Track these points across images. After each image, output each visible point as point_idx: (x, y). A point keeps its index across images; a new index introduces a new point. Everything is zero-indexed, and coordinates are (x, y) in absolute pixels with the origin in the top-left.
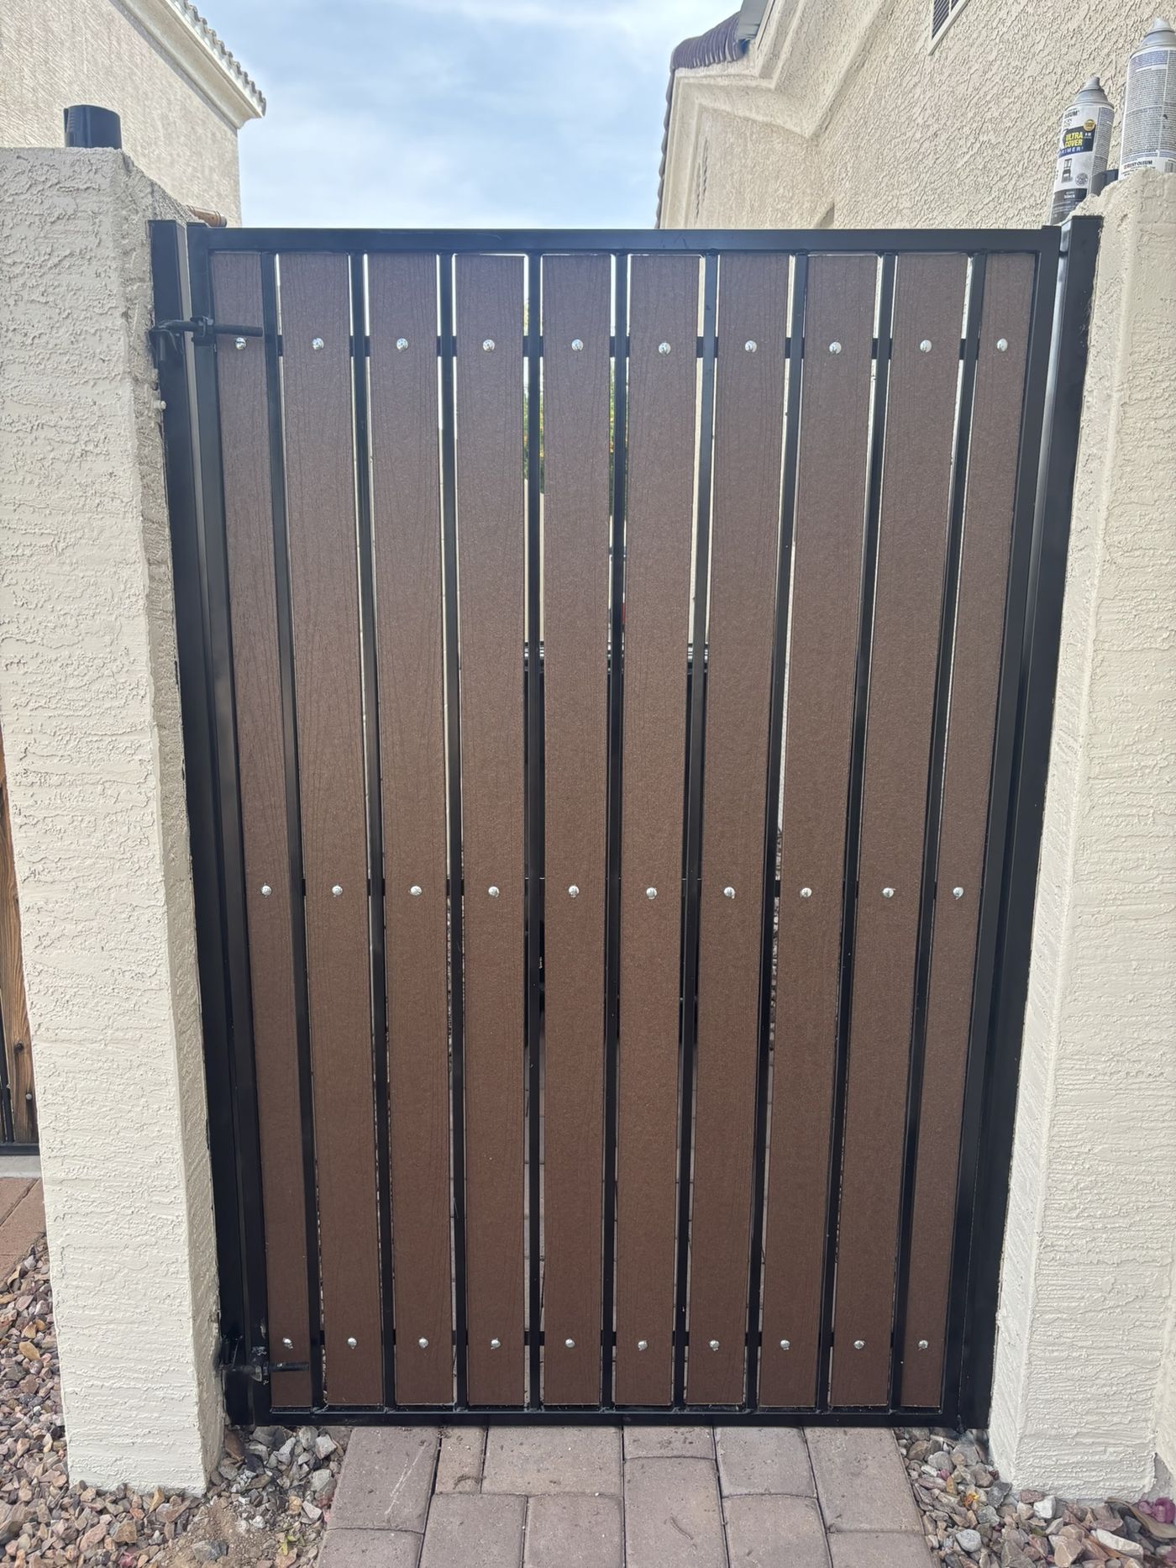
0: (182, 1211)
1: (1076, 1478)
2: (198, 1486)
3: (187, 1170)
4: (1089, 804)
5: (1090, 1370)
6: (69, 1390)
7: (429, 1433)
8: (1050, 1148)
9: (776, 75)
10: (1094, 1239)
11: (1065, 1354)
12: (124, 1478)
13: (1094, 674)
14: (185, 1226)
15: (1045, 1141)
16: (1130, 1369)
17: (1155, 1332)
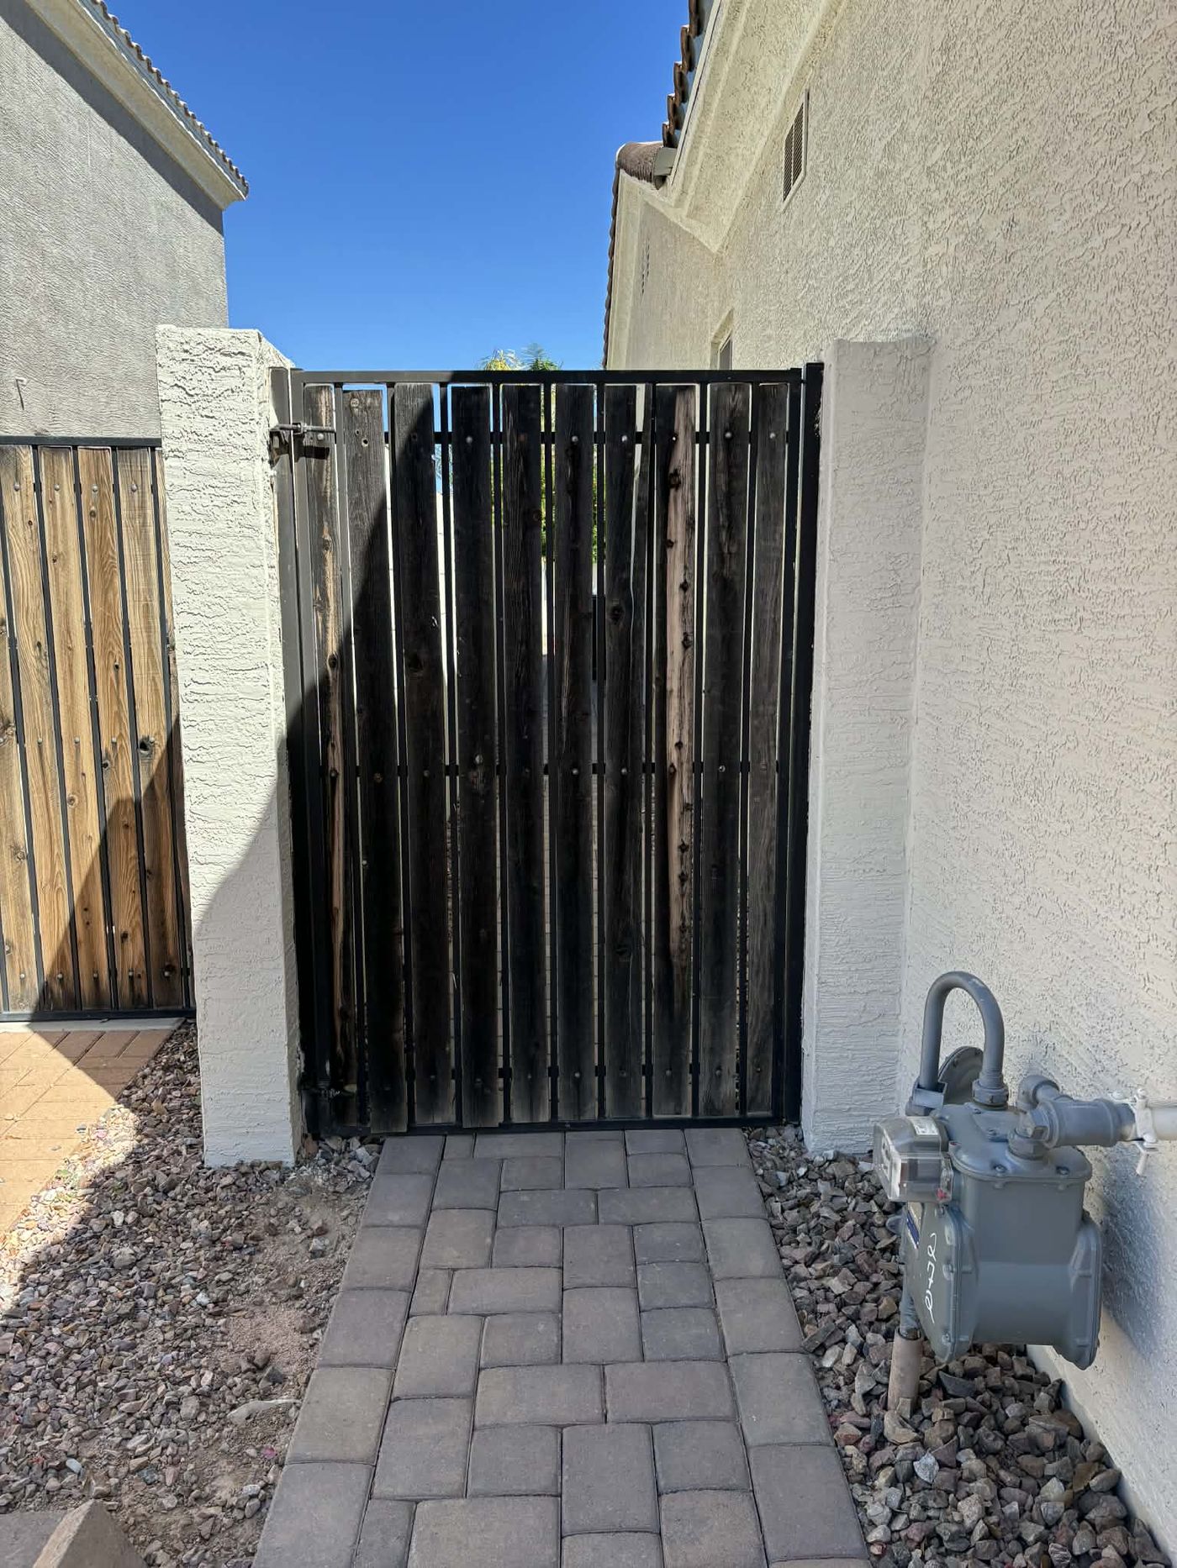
0: (282, 973)
1: (851, 1139)
2: (290, 1161)
3: (285, 948)
4: (830, 704)
5: (855, 1065)
6: (207, 1096)
7: (437, 1140)
8: (821, 919)
9: (687, 206)
10: (851, 978)
11: (838, 1055)
12: (241, 1157)
13: (828, 625)
14: (283, 985)
15: (817, 915)
16: (880, 1064)
17: (893, 1038)
